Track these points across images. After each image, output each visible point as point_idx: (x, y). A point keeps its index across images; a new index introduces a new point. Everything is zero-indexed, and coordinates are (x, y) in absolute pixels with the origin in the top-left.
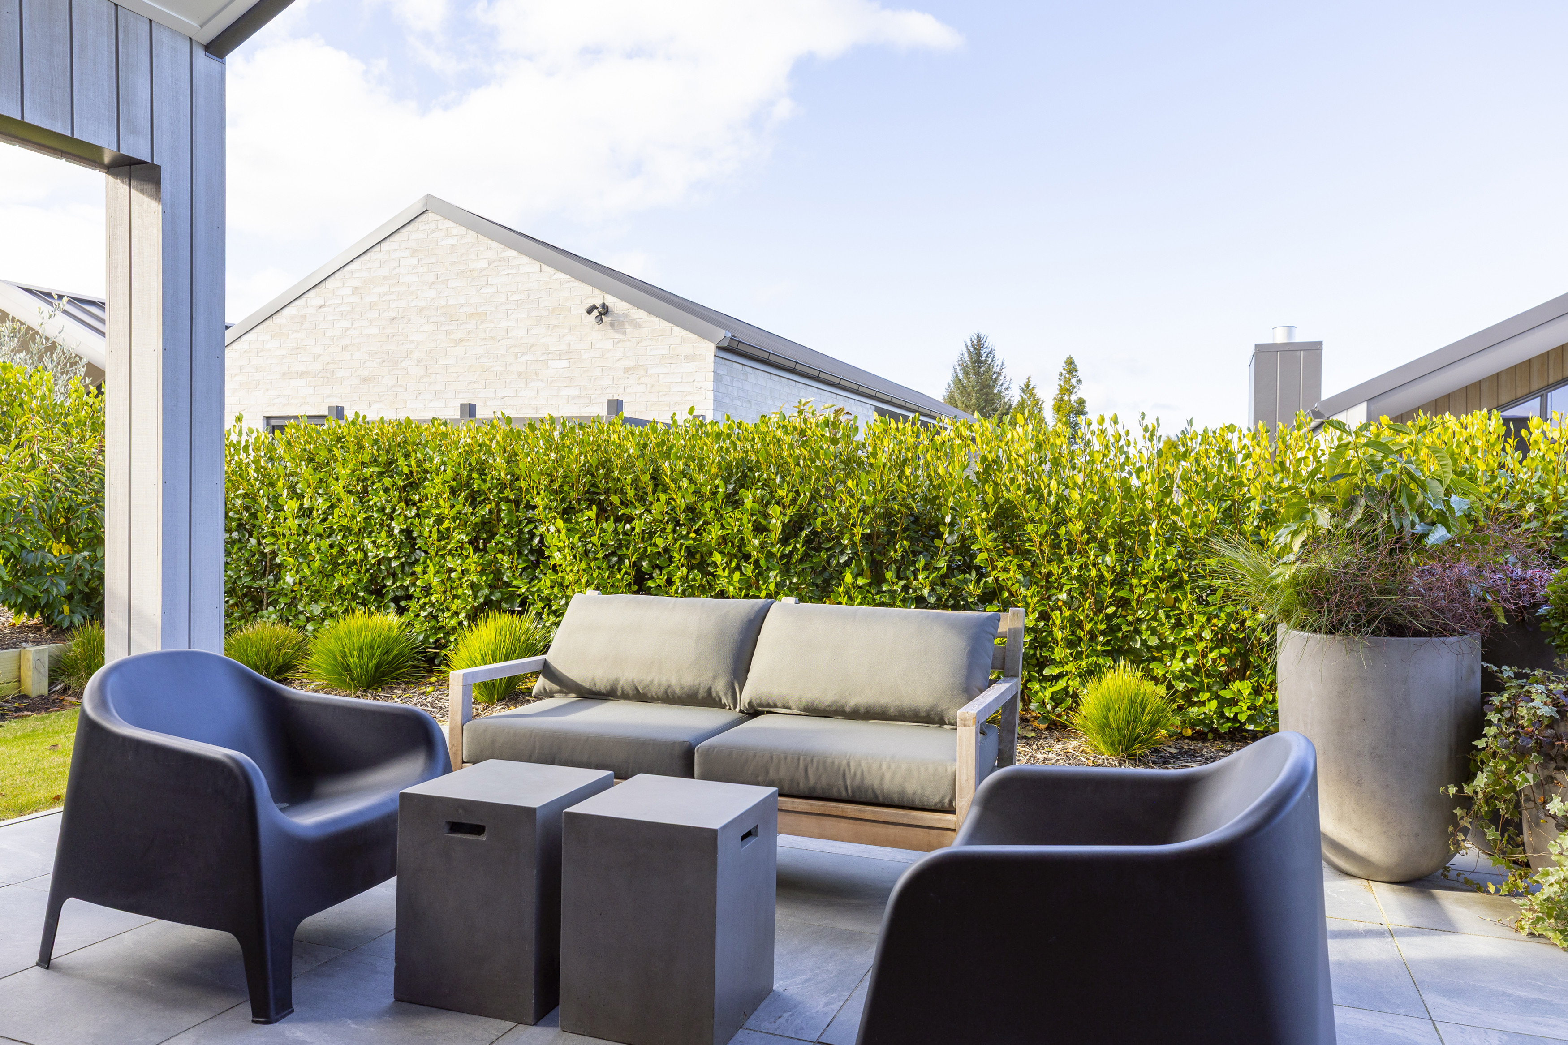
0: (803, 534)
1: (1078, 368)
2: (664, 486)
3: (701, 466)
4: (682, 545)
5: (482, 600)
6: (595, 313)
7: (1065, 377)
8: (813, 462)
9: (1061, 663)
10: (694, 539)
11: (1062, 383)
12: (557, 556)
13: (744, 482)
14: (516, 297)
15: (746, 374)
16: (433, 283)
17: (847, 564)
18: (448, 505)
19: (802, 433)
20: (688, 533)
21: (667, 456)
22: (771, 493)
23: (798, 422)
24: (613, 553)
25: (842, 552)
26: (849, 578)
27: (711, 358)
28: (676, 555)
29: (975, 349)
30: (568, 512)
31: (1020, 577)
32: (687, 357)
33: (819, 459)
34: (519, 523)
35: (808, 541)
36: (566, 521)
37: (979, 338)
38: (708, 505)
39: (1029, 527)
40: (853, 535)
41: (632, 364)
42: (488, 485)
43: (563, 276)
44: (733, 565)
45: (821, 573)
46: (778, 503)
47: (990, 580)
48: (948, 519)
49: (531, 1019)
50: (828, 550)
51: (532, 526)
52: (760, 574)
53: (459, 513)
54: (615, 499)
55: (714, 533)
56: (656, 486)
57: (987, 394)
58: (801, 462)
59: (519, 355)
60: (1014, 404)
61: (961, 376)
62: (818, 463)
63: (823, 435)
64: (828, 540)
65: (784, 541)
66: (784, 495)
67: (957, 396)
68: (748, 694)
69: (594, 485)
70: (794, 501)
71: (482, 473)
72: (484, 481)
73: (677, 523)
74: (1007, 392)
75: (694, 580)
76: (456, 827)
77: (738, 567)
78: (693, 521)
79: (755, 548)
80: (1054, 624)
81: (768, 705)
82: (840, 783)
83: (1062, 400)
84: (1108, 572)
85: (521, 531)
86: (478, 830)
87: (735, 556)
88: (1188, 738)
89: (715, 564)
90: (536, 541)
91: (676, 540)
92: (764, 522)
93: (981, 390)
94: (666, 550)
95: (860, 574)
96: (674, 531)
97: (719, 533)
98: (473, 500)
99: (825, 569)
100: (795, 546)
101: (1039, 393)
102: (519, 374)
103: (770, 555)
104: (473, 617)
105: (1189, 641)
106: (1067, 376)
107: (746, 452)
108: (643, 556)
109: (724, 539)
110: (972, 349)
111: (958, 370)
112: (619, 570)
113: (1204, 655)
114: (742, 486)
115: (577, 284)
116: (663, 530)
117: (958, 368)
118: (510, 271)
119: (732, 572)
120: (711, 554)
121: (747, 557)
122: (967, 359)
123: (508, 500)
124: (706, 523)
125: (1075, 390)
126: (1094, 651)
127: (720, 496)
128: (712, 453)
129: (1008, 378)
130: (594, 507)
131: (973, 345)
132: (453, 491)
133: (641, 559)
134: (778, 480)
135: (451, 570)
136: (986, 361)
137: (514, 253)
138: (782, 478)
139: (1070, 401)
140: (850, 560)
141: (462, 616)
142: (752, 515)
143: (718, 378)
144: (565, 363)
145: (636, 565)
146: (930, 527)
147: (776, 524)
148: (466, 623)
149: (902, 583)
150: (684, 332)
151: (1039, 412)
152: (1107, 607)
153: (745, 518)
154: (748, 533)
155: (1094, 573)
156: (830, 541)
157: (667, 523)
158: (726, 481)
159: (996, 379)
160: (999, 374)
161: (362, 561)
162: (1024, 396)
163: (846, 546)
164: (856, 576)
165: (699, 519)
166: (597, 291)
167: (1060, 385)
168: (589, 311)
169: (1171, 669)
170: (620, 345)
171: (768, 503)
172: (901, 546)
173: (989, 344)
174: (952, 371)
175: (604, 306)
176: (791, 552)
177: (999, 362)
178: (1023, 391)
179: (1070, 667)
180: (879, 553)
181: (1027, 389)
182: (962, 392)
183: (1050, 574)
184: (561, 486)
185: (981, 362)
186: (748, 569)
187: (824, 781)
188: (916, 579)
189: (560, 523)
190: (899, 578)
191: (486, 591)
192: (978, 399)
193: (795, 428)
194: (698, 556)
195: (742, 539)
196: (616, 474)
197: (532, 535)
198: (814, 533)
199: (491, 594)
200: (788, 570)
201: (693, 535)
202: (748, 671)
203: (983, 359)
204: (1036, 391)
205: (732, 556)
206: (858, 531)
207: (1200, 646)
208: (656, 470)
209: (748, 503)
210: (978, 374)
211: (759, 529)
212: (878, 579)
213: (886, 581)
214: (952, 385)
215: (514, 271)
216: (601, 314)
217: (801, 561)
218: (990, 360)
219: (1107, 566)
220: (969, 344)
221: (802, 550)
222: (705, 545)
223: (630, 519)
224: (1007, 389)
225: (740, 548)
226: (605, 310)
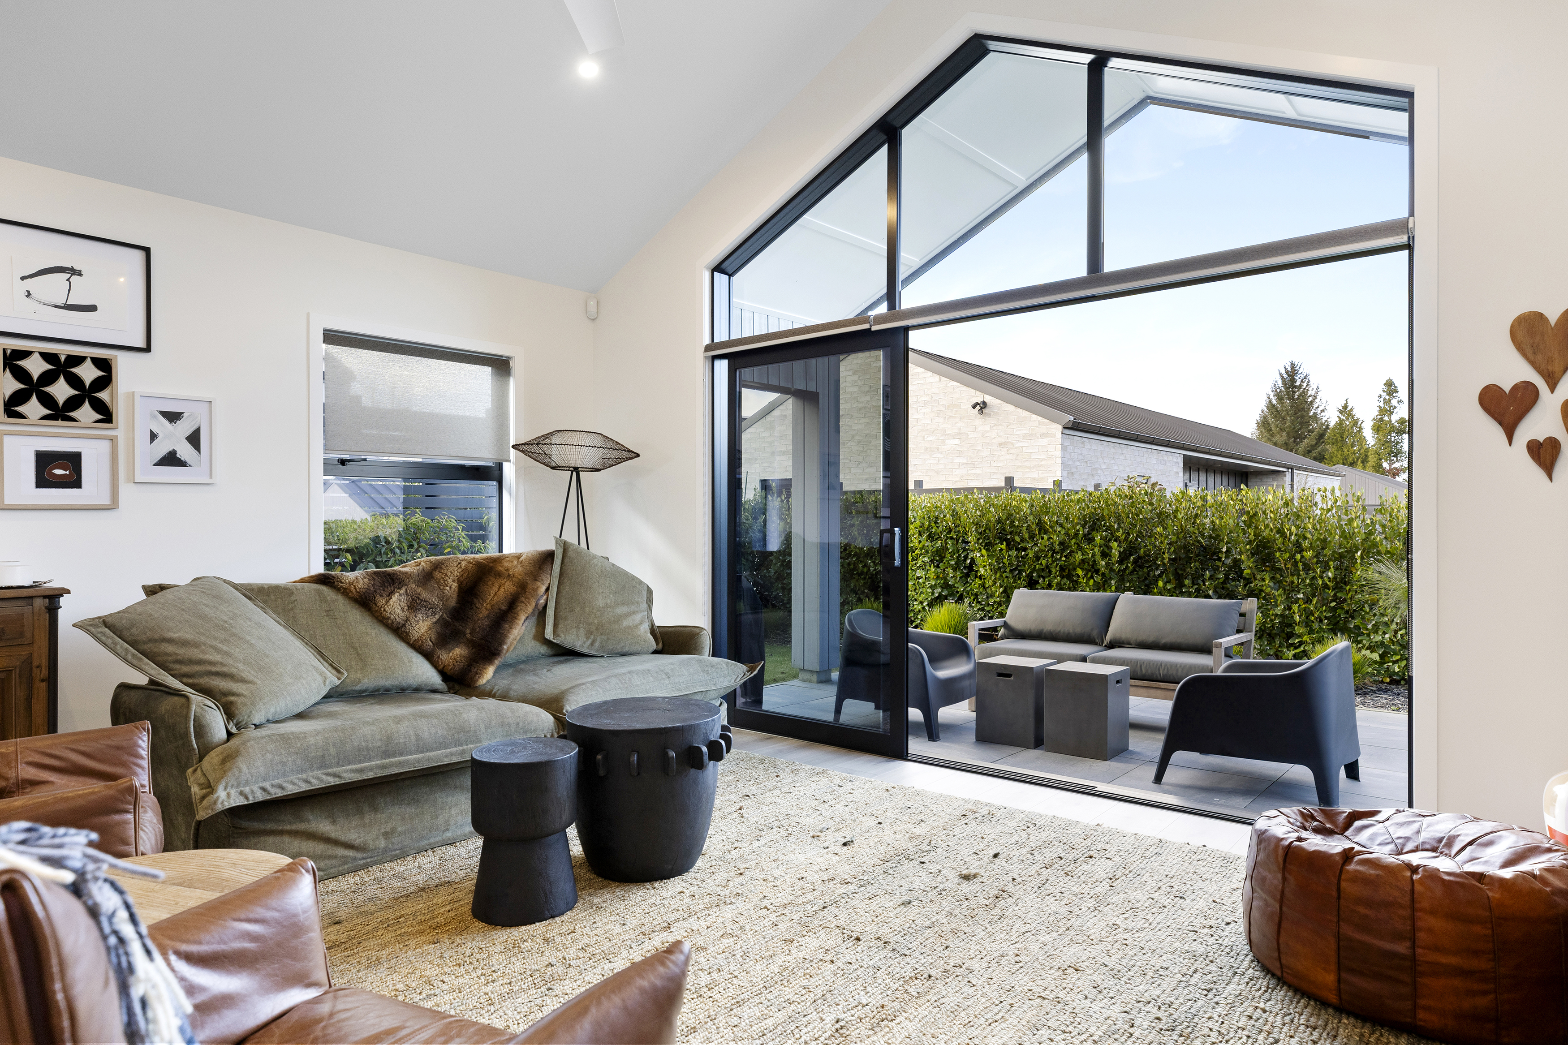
0: (1132, 558)
1: (1399, 389)
2: (1045, 530)
3: (1067, 519)
4: (1057, 564)
5: (937, 595)
6: (978, 407)
7: (1385, 399)
8: (1138, 516)
9: (1299, 636)
10: (1065, 561)
11: (1382, 405)
12: (982, 571)
13: (1093, 528)
14: (923, 399)
15: (1083, 443)
16: (868, 392)
17: (1160, 576)
18: (917, 541)
19: (1131, 497)
20: (1061, 557)
21: (1047, 513)
22: (1112, 534)
23: (1127, 491)
24: (1016, 569)
25: (1157, 569)
26: (1161, 584)
27: (1059, 435)
28: (1054, 571)
29: (1289, 375)
30: (988, 546)
31: (1271, 584)
32: (1042, 435)
33: (1142, 514)
34: (958, 551)
35: (1135, 562)
36: (987, 550)
37: (1293, 365)
38: (1073, 541)
39: (1278, 554)
40: (1164, 558)
41: (1003, 441)
42: (940, 529)
43: (955, 383)
44: (1089, 576)
45: (1144, 581)
46: (1115, 540)
47: (1252, 585)
48: (1224, 550)
49: (1032, 747)
50: (1148, 567)
51: (965, 553)
52: (1106, 581)
53: (924, 546)
54: (1017, 539)
55: (1079, 556)
56: (1040, 530)
57: (1302, 417)
58: (1130, 515)
59: (926, 437)
60: (1332, 425)
61: (1274, 402)
62: (1141, 516)
63: (1144, 501)
64: (1148, 561)
65: (1121, 562)
66: (1120, 535)
67: (1271, 420)
68: (1109, 637)
69: (1004, 530)
70: (1126, 539)
71: (936, 523)
72: (938, 527)
73: (1054, 552)
74: (1323, 414)
75: (1065, 584)
76: (1000, 675)
77: (1092, 577)
78: (1063, 551)
79: (1103, 567)
80: (1294, 613)
81: (1120, 643)
82: (1157, 673)
83: (1381, 420)
84: (1329, 581)
85: (960, 556)
86: (1009, 676)
87: (1090, 571)
88: (1387, 683)
89: (1078, 576)
90: (968, 561)
91: (1053, 562)
92: (1107, 551)
93: (1296, 414)
94: (1047, 567)
95: (1169, 582)
96: (1052, 556)
97: (1081, 558)
98: (931, 537)
99: (1146, 579)
100: (1127, 565)
101: (1358, 414)
102: (926, 449)
103: (1112, 570)
104: (931, 605)
105: (1386, 624)
106: (1387, 397)
107: (1095, 509)
108: (1034, 570)
109: (1083, 561)
110: (1285, 376)
111: (1272, 396)
112: (1020, 579)
113: (1396, 632)
114: (1093, 530)
115: (965, 388)
116: (1046, 556)
117: (1272, 395)
118: (919, 382)
119: (1088, 580)
120: (1075, 569)
121: (1097, 571)
122: (1281, 385)
123: (952, 538)
124: (1072, 552)
125: (1395, 411)
126: (1321, 628)
127: (1080, 536)
128: (1075, 510)
129: (1324, 401)
130: (1004, 543)
131: (1287, 372)
132: (920, 534)
133: (1031, 573)
134: (1116, 526)
135: (918, 578)
136: (1300, 386)
137: (922, 370)
138: (1119, 524)
139: (1391, 421)
140: (1162, 573)
141: (925, 604)
142: (1100, 547)
143: (1064, 448)
144: (957, 441)
145: (1030, 576)
146: (1214, 553)
147: (1115, 553)
148: (927, 608)
149: (1195, 587)
150: (1040, 418)
151: (1359, 431)
152: (1331, 602)
153: (1096, 550)
154: (1098, 558)
155: (1320, 582)
156: (1149, 562)
157: (1048, 551)
158: (1084, 527)
159: (1312, 402)
160: (1315, 397)
161: (867, 572)
162: (1342, 417)
163: (1159, 565)
164: (1165, 584)
165: (1067, 549)
166: (979, 393)
167: (1380, 407)
168: (974, 407)
169: (1374, 640)
170: (994, 428)
171: (1110, 540)
172: (1194, 565)
173: (1303, 370)
174: (1265, 398)
175: (984, 403)
176: (1125, 569)
177: (1315, 387)
178: (1341, 412)
179: (1305, 638)
180: (1181, 570)
181: (1345, 410)
182: (1276, 417)
183: (1293, 582)
184: (985, 531)
185: (1295, 387)
186: (1098, 578)
187: (1149, 671)
188: (1204, 584)
189: (984, 552)
190: (1193, 584)
191: (940, 590)
192: (1292, 422)
193: (1126, 496)
194: (1067, 571)
195: (1095, 561)
196: (1017, 523)
197: (966, 557)
198: (1139, 557)
199: (942, 591)
200: (1123, 579)
201: (1064, 559)
202: (1109, 627)
203: (1298, 383)
204: (1354, 412)
205: (1088, 571)
206: (1166, 556)
207: (1394, 626)
208: (1040, 520)
209: (1098, 539)
210: (1291, 398)
211: (1104, 555)
212: (1181, 585)
213: (1185, 586)
214: (1265, 409)
215: (922, 382)
216: (982, 408)
217: (1132, 573)
218: (1305, 384)
219: (1329, 578)
220: (1283, 372)
221: (1131, 567)
222: (1071, 564)
223: (1025, 549)
224: (1323, 411)
225: (1093, 567)
226: (984, 405)
